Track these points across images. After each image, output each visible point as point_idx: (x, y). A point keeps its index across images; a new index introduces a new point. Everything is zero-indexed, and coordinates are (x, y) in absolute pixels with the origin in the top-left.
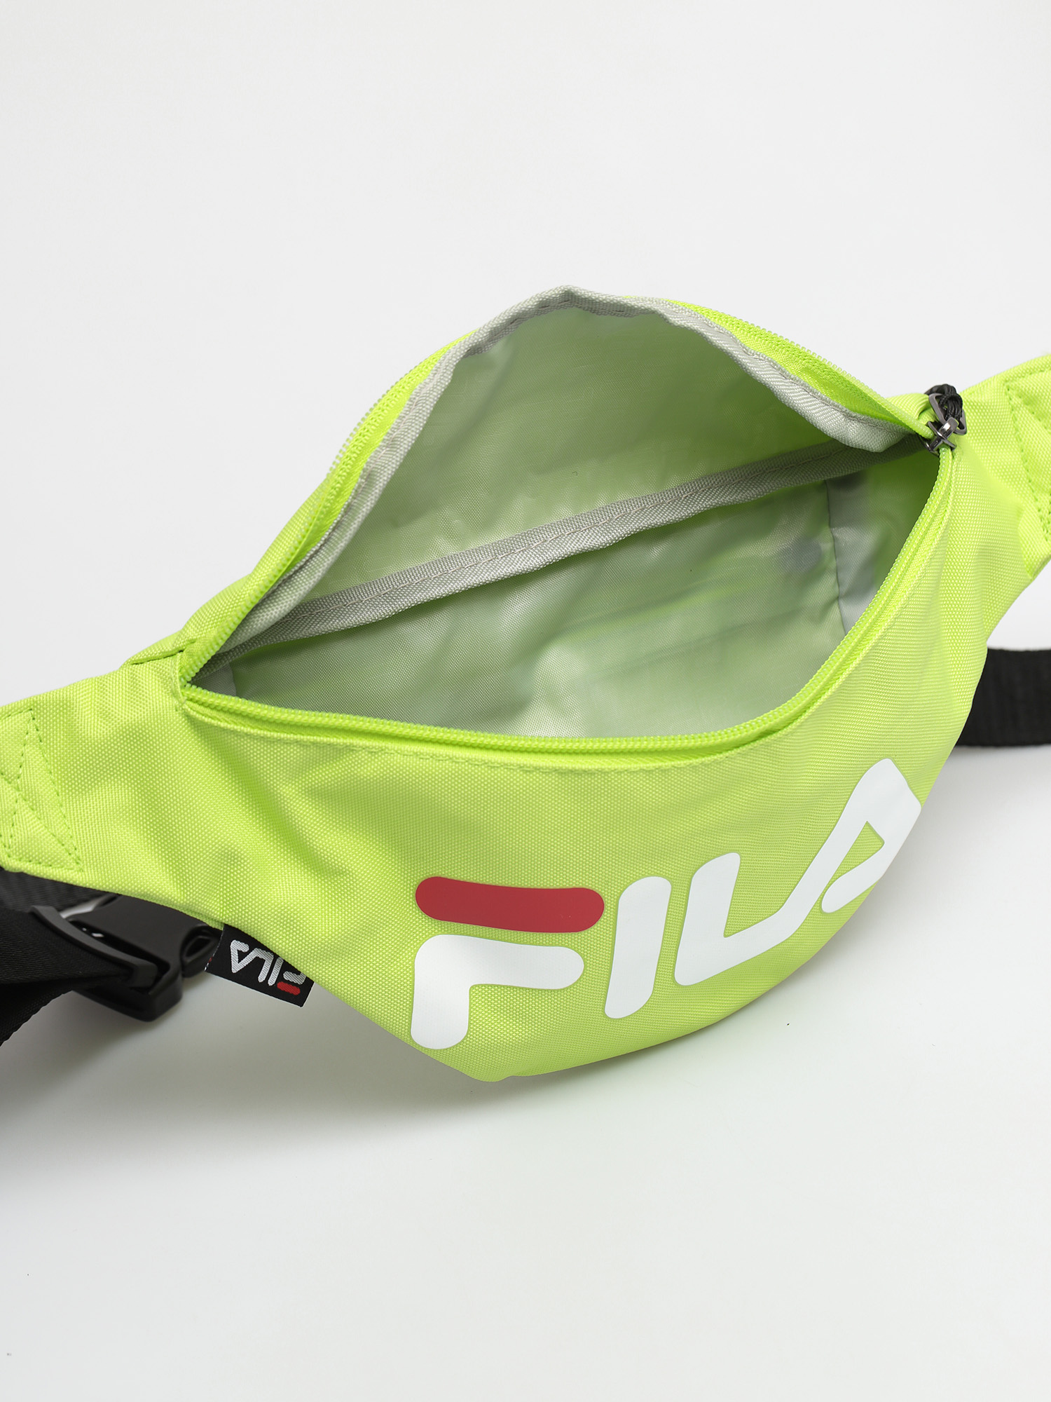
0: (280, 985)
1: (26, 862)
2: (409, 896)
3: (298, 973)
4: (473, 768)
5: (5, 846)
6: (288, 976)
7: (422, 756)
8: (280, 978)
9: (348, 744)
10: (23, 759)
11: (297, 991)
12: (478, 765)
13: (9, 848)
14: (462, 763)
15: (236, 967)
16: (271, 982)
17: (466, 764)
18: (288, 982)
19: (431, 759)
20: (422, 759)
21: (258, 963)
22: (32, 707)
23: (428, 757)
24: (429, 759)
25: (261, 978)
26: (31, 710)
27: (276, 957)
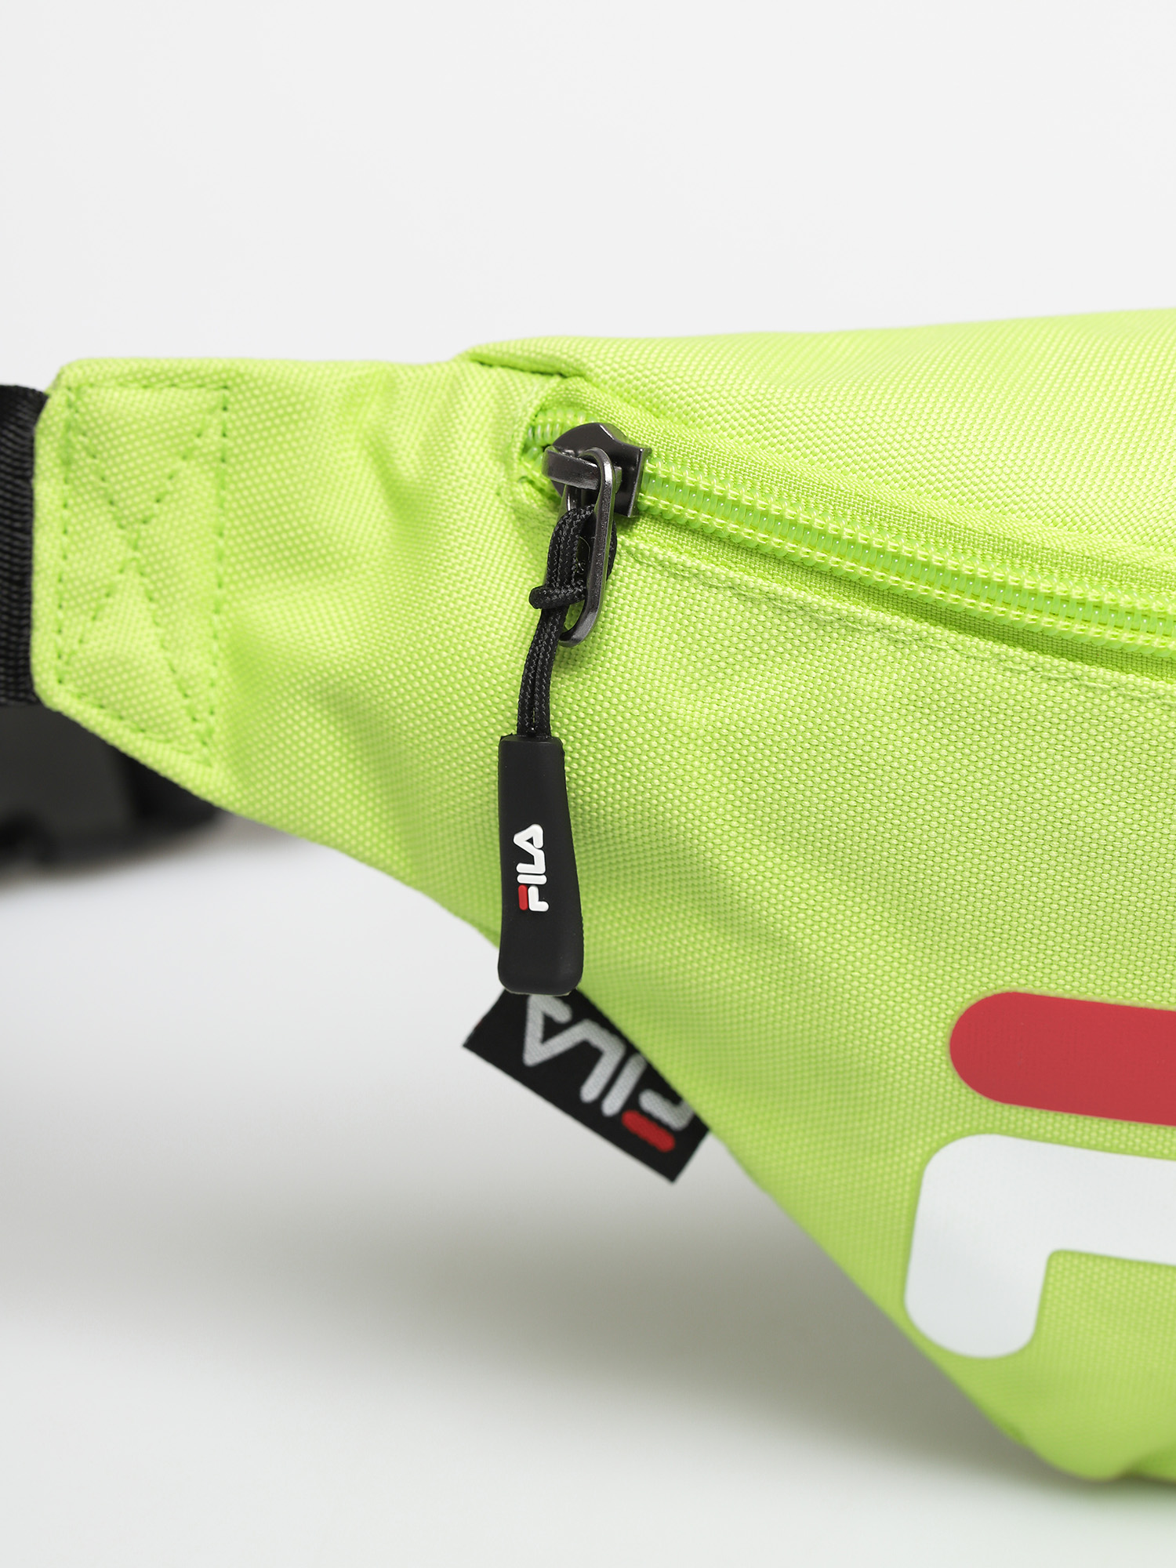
0: (630, 1119)
1: (94, 706)
2: (935, 1033)
3: (673, 1097)
4: (1127, 706)
5: (60, 657)
6: (650, 1102)
7: (1010, 664)
8: (632, 1103)
9: (845, 613)
10: (169, 486)
11: (666, 1144)
12: (1140, 700)
13: (67, 663)
14: (1103, 691)
15: (536, 1051)
16: (612, 1105)
17: (1113, 693)
18: (649, 1117)
19: (1031, 673)
20: (1011, 670)
21: (584, 1057)
22: (230, 383)
23: (1023, 667)
24: (1025, 673)
25: (590, 1091)
26: (226, 387)
27: (631, 1050)
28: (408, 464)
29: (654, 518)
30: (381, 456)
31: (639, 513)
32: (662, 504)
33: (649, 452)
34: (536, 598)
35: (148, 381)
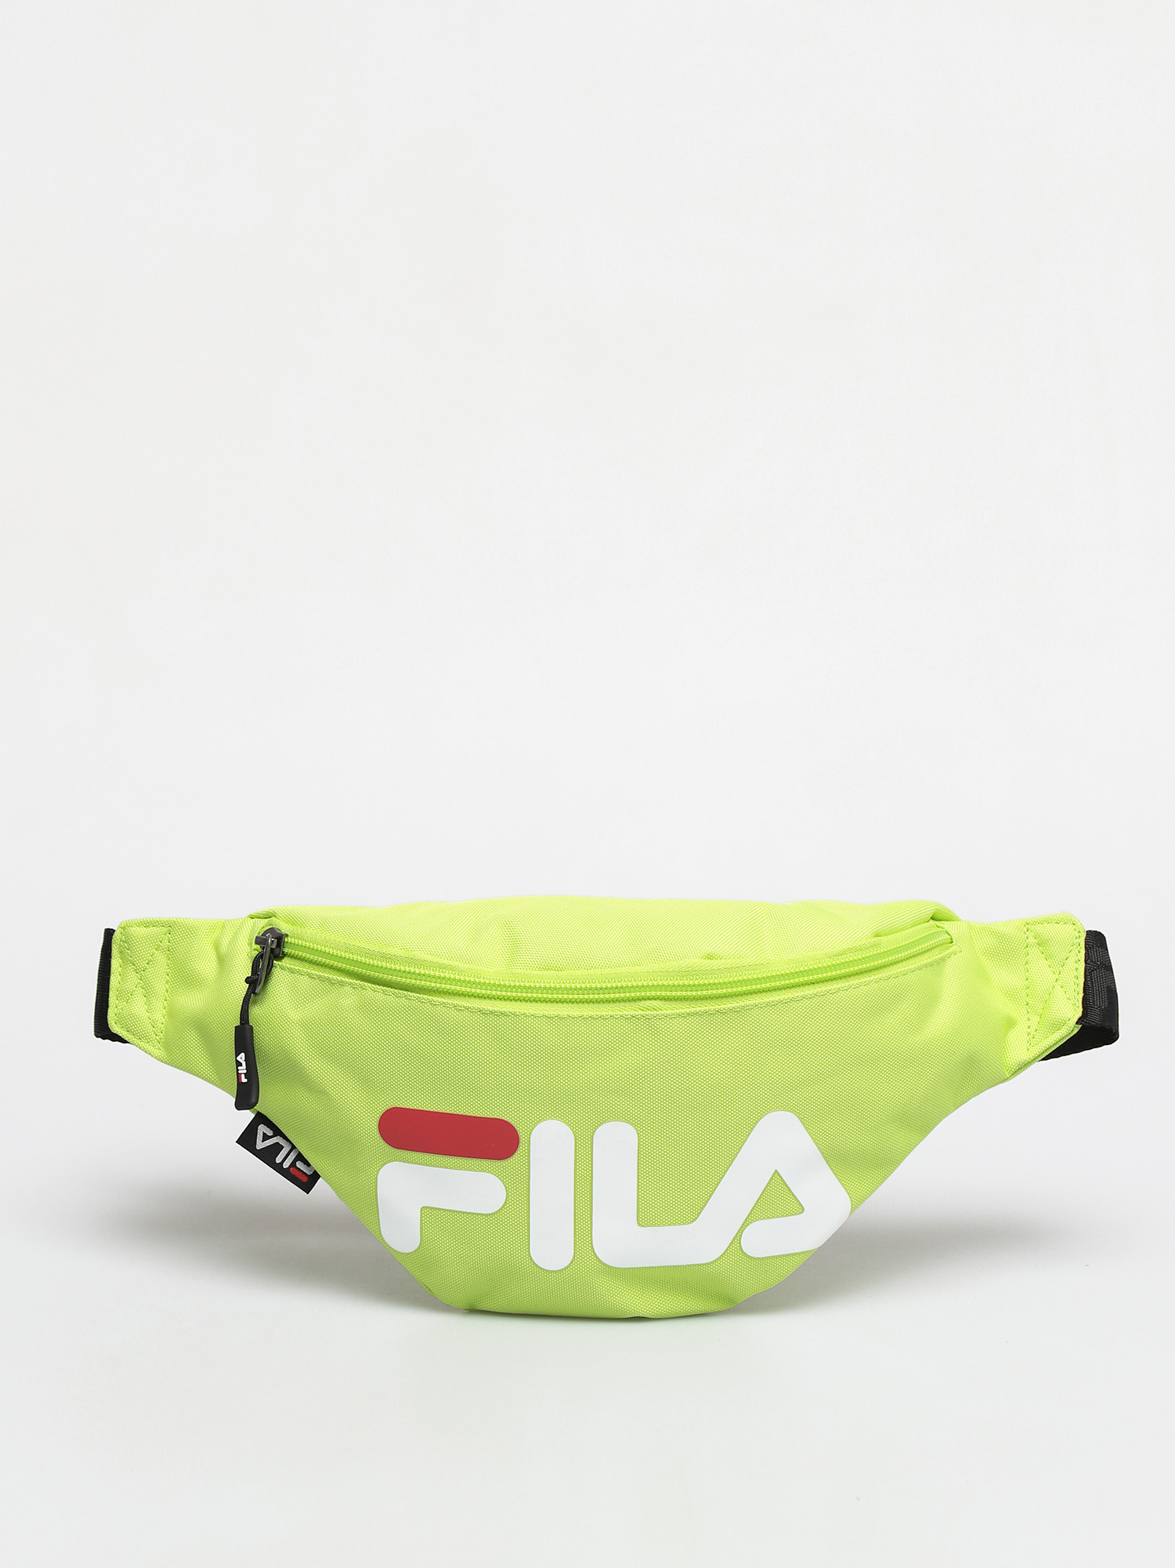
0: (293, 1171)
2: (373, 1120)
3: (307, 1164)
5: (116, 1015)
6: (299, 1164)
8: (293, 1164)
10: (152, 959)
11: (305, 1179)
15: (260, 1145)
16: (286, 1165)
18: (299, 1170)
21: (277, 1148)
25: (278, 1160)
26: (170, 926)
27: (293, 1147)
28: (224, 948)
29: (289, 956)
30: (217, 947)
31: (284, 955)
32: (290, 951)
33: (287, 935)
34: (247, 980)
35: (147, 924)
